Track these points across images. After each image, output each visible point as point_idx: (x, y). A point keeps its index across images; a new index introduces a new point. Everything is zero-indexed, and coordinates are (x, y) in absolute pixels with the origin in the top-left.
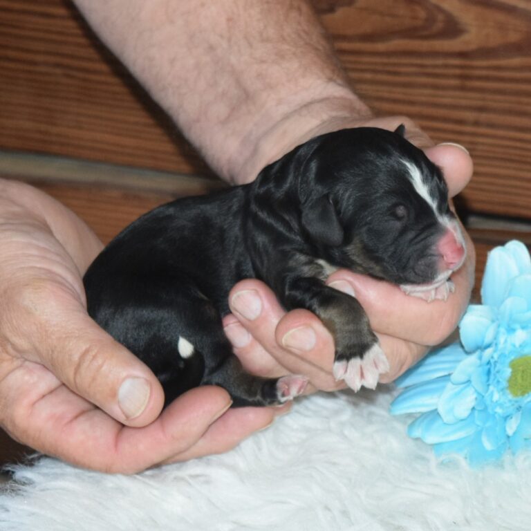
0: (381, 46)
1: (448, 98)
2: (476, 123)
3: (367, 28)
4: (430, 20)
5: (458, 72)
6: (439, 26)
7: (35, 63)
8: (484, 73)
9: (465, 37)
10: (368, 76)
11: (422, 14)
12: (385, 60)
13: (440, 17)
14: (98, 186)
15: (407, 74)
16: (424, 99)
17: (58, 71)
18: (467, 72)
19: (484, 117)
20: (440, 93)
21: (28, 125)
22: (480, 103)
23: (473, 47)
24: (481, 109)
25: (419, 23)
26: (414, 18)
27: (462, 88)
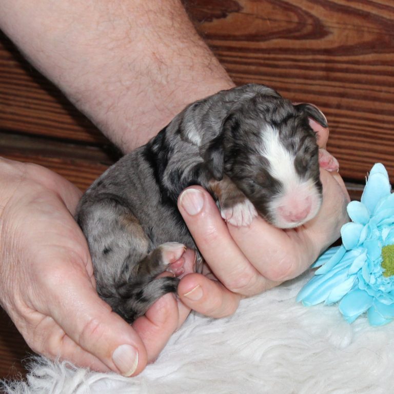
0: (263, 45)
1: (317, 86)
2: (339, 106)
3: (252, 30)
4: (302, 24)
5: (324, 65)
6: (309, 28)
8: (344, 66)
9: (330, 38)
10: (253, 68)
11: (295, 19)
12: (267, 56)
13: (310, 21)
15: (284, 67)
16: (297, 86)
18: (330, 65)
19: (345, 101)
20: (310, 82)
22: (342, 90)
23: (336, 45)
24: (342, 95)
25: (292, 26)
26: (290, 22)
27: (327, 78)
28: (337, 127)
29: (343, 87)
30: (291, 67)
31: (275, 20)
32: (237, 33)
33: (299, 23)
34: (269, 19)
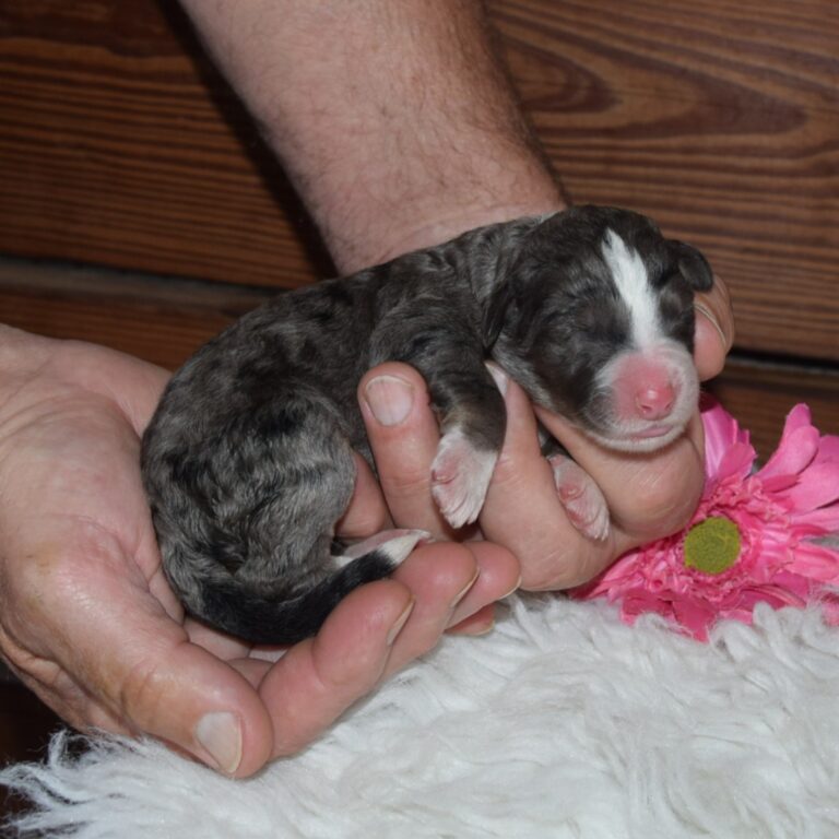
5: (601, 154)
8: (637, 155)
9: (618, 109)
17: (81, 154)
23: (623, 122)
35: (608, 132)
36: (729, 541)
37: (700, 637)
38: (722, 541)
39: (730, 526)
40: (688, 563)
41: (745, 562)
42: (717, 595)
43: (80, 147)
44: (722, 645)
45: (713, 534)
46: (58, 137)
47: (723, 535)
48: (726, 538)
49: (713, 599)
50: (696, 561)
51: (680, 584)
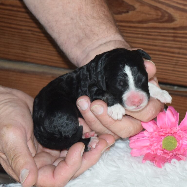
0: (145, 25)
1: (169, 44)
2: (179, 53)
3: (140, 19)
4: (163, 16)
5: (172, 35)
6: (166, 18)
7: (21, 29)
8: (182, 35)
9: (175, 22)
10: (140, 36)
11: (160, 14)
12: (146, 30)
13: (167, 15)
14: (43, 73)
15: (154, 35)
16: (160, 44)
17: (30, 32)
18: (175, 35)
19: (181, 51)
20: (166, 42)
21: (19, 51)
22: (180, 46)
23: (178, 26)
24: (180, 48)
25: (159, 17)
26: (157, 15)
27: (174, 41)
28: (178, 63)
29: (181, 45)
30: (157, 35)
31: (151, 14)
32: (134, 20)
33: (162, 16)
34: (148, 14)
35: (174, 29)
36: (174, 142)
37: (160, 167)
38: (172, 142)
39: (174, 139)
40: (163, 147)
41: (178, 148)
42: (168, 156)
43: (29, 30)
44: (165, 169)
45: (170, 140)
46: (23, 28)
47: (173, 141)
48: (173, 142)
49: (167, 157)
50: (165, 147)
51: (159, 153)
